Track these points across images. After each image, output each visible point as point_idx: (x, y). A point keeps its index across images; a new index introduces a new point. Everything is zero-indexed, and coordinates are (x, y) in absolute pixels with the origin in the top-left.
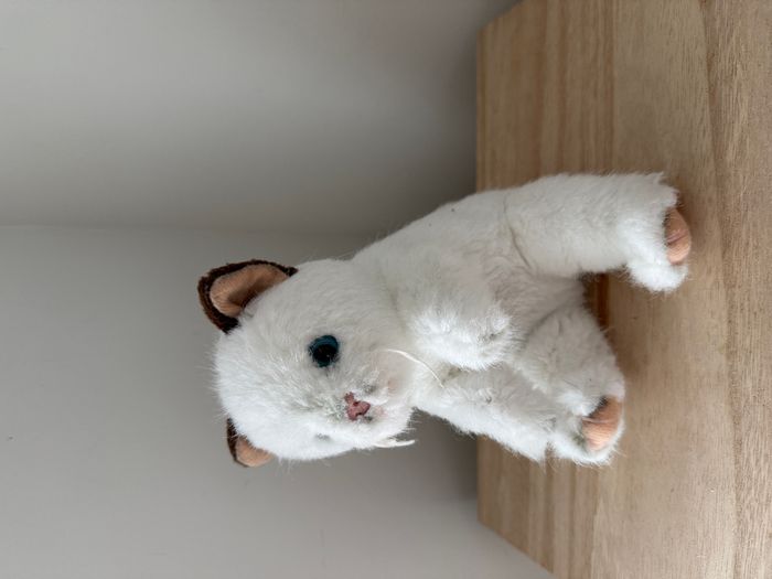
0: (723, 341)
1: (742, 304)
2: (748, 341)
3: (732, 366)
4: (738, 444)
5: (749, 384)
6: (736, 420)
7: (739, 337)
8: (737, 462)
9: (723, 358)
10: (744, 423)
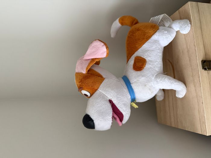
0: (191, 75)
4: (196, 90)
5: (196, 80)
6: (195, 86)
8: (196, 93)
9: (192, 78)
10: (196, 86)
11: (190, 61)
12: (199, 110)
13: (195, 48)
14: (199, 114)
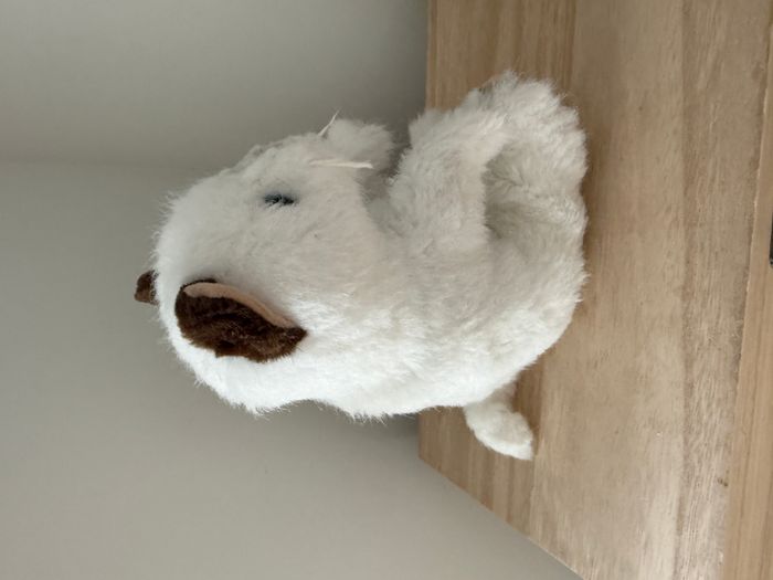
0: (679, 283)
1: (702, 244)
2: (706, 283)
3: (687, 308)
7: (697, 278)
8: (687, 406)
9: (679, 300)
11: (689, 181)
12: (681, 508)
13: (762, 95)
14: (679, 530)
